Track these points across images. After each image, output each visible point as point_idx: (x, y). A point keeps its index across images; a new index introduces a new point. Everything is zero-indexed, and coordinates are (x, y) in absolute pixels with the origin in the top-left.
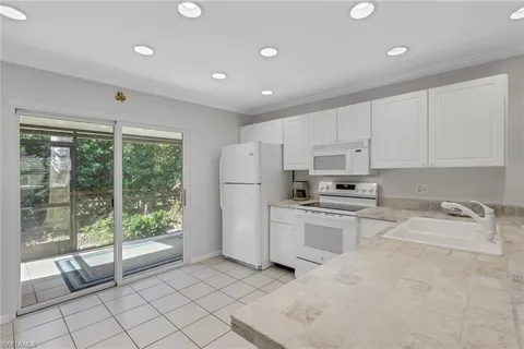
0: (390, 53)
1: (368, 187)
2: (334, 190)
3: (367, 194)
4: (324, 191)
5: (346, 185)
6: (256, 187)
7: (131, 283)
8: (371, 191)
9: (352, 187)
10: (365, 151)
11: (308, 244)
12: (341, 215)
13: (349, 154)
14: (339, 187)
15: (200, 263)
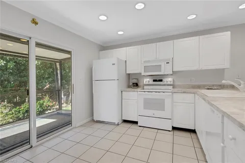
0: (188, 18)
1: (169, 80)
2: (152, 82)
3: (169, 83)
4: (147, 83)
5: (158, 80)
6: (116, 81)
7: (43, 143)
8: (170, 82)
9: (161, 81)
10: (171, 63)
11: (145, 108)
12: (164, 92)
13: (163, 64)
14: (154, 81)
15: (81, 126)
